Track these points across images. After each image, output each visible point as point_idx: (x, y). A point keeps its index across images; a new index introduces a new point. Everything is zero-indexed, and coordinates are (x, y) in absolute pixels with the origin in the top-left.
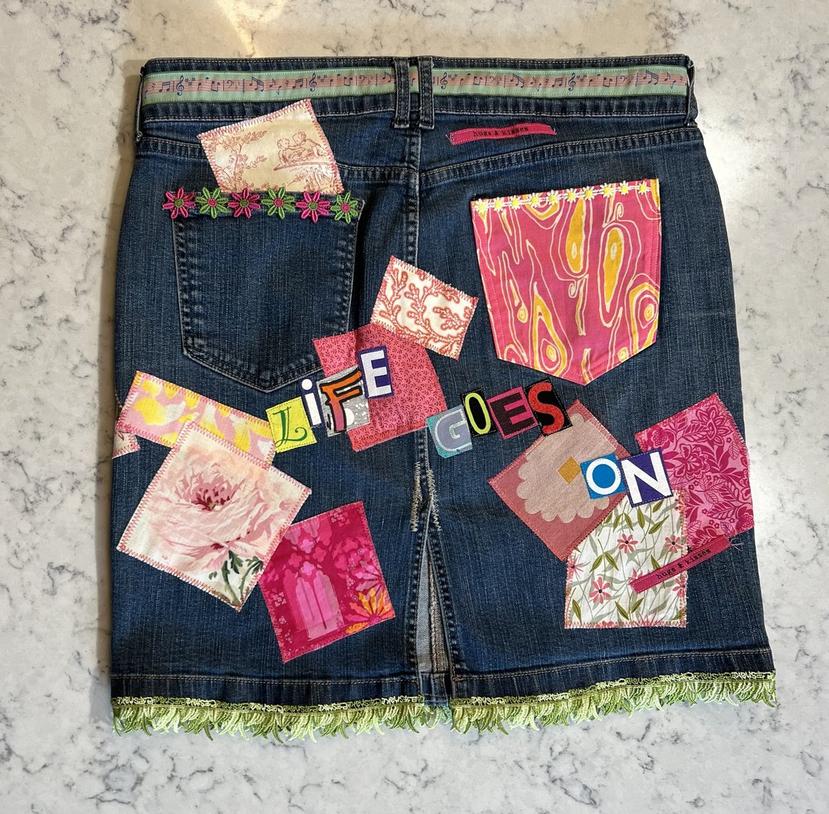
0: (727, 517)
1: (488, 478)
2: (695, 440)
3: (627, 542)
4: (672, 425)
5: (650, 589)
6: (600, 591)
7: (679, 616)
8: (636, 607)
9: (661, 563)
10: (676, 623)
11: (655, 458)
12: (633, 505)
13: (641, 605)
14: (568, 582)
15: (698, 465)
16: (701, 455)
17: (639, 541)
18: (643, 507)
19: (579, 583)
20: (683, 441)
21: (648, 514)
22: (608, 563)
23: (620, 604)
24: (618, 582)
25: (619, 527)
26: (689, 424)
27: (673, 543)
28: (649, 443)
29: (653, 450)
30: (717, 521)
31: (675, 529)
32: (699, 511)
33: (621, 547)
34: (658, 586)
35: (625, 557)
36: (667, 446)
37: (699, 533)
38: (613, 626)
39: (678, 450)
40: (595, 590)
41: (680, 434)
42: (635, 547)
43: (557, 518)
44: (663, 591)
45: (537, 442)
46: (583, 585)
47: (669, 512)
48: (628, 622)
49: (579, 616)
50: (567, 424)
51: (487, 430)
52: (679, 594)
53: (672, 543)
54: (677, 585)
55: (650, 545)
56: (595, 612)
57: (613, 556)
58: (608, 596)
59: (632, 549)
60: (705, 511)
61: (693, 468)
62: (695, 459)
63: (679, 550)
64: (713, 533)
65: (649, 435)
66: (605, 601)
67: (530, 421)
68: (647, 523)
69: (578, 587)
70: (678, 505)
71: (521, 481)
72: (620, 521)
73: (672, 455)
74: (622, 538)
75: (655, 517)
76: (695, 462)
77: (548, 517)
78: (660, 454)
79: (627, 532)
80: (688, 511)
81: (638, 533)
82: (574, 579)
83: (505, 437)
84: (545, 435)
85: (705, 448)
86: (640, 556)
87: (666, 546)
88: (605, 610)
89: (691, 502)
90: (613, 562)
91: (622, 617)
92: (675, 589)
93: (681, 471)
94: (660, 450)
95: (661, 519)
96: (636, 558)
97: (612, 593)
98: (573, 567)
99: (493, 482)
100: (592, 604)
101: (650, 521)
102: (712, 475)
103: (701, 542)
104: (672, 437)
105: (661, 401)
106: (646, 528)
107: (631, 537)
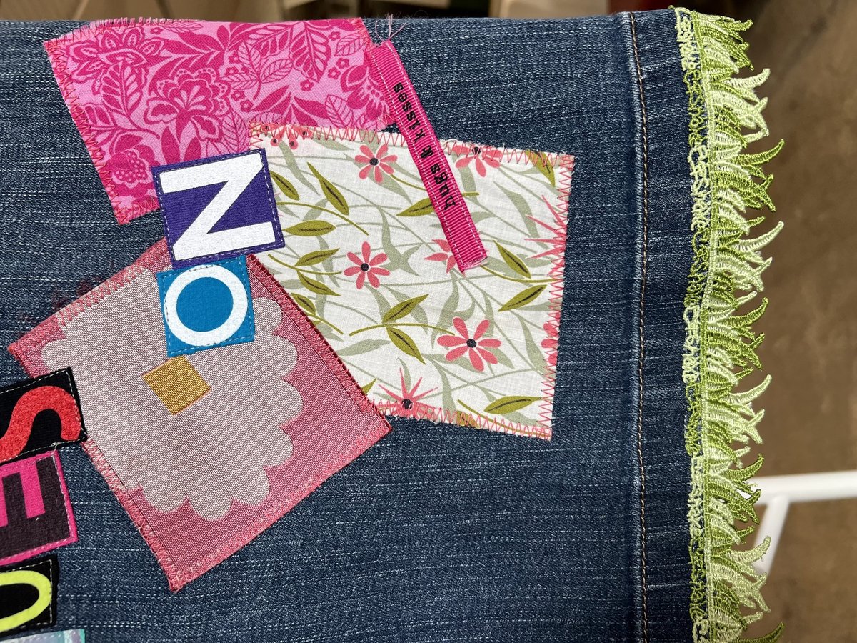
0: (325, 44)
1: (166, 592)
2: (139, 90)
3: (364, 267)
4: (100, 139)
5: (479, 226)
6: (471, 343)
7: (547, 169)
8: (517, 265)
9: (421, 195)
10: (563, 176)
11: (173, 182)
12: (279, 243)
13: (514, 251)
14: (441, 417)
15: (196, 89)
16: (175, 81)
17: (363, 238)
18: (286, 222)
19: (447, 391)
20: (137, 115)
21: (302, 212)
22: (409, 318)
23: (505, 300)
24: (454, 299)
25: (327, 282)
26: (99, 99)
27: (374, 162)
28: (138, 193)
29: (157, 184)
30: (332, 63)
31: (340, 154)
32: (306, 96)
33: (375, 282)
34: (472, 207)
35: (398, 276)
36: (147, 152)
37: (354, 102)
38: (556, 323)
39: (159, 129)
40: (467, 355)
41: (122, 121)
42: (377, 248)
43: (288, 429)
44: (484, 199)
45: (97, 459)
46: (454, 383)
47: (302, 163)
48: (549, 288)
49: (525, 401)
50: (64, 380)
51: (42, 583)
52: (496, 165)
53: (373, 164)
54: (472, 165)
55: (374, 215)
56: (518, 363)
57: (393, 302)
58: (484, 326)
59: (381, 258)
60: (306, 86)
61: (201, 98)
62: (184, 93)
63: (391, 152)
64: (358, 73)
65: (121, 190)
66: (497, 335)
67: (45, 470)
68: (323, 217)
69: (456, 395)
70: (286, 140)
71: (186, 509)
72: (313, 277)
73: (169, 142)
74: (355, 277)
75: (311, 195)
76: (189, 92)
77: (283, 452)
78: (165, 169)
79: (341, 264)
80: (303, 119)
81: (344, 240)
82: (437, 402)
83: (72, 539)
84: (83, 436)
85: (161, 74)
86: (400, 239)
87: (378, 179)
88: (518, 337)
89: (280, 110)
90: (407, 307)
91: (536, 301)
92: (482, 171)
93: (208, 127)
94: (157, 170)
95: (316, 182)
96: (402, 251)
97: (479, 316)
98: (407, 403)
99: (177, 580)
100: (499, 368)
101: (318, 208)
102: (227, 64)
103: (377, 101)
104: (130, 141)
105: (45, 161)
106: (333, 220)
107: (352, 256)
